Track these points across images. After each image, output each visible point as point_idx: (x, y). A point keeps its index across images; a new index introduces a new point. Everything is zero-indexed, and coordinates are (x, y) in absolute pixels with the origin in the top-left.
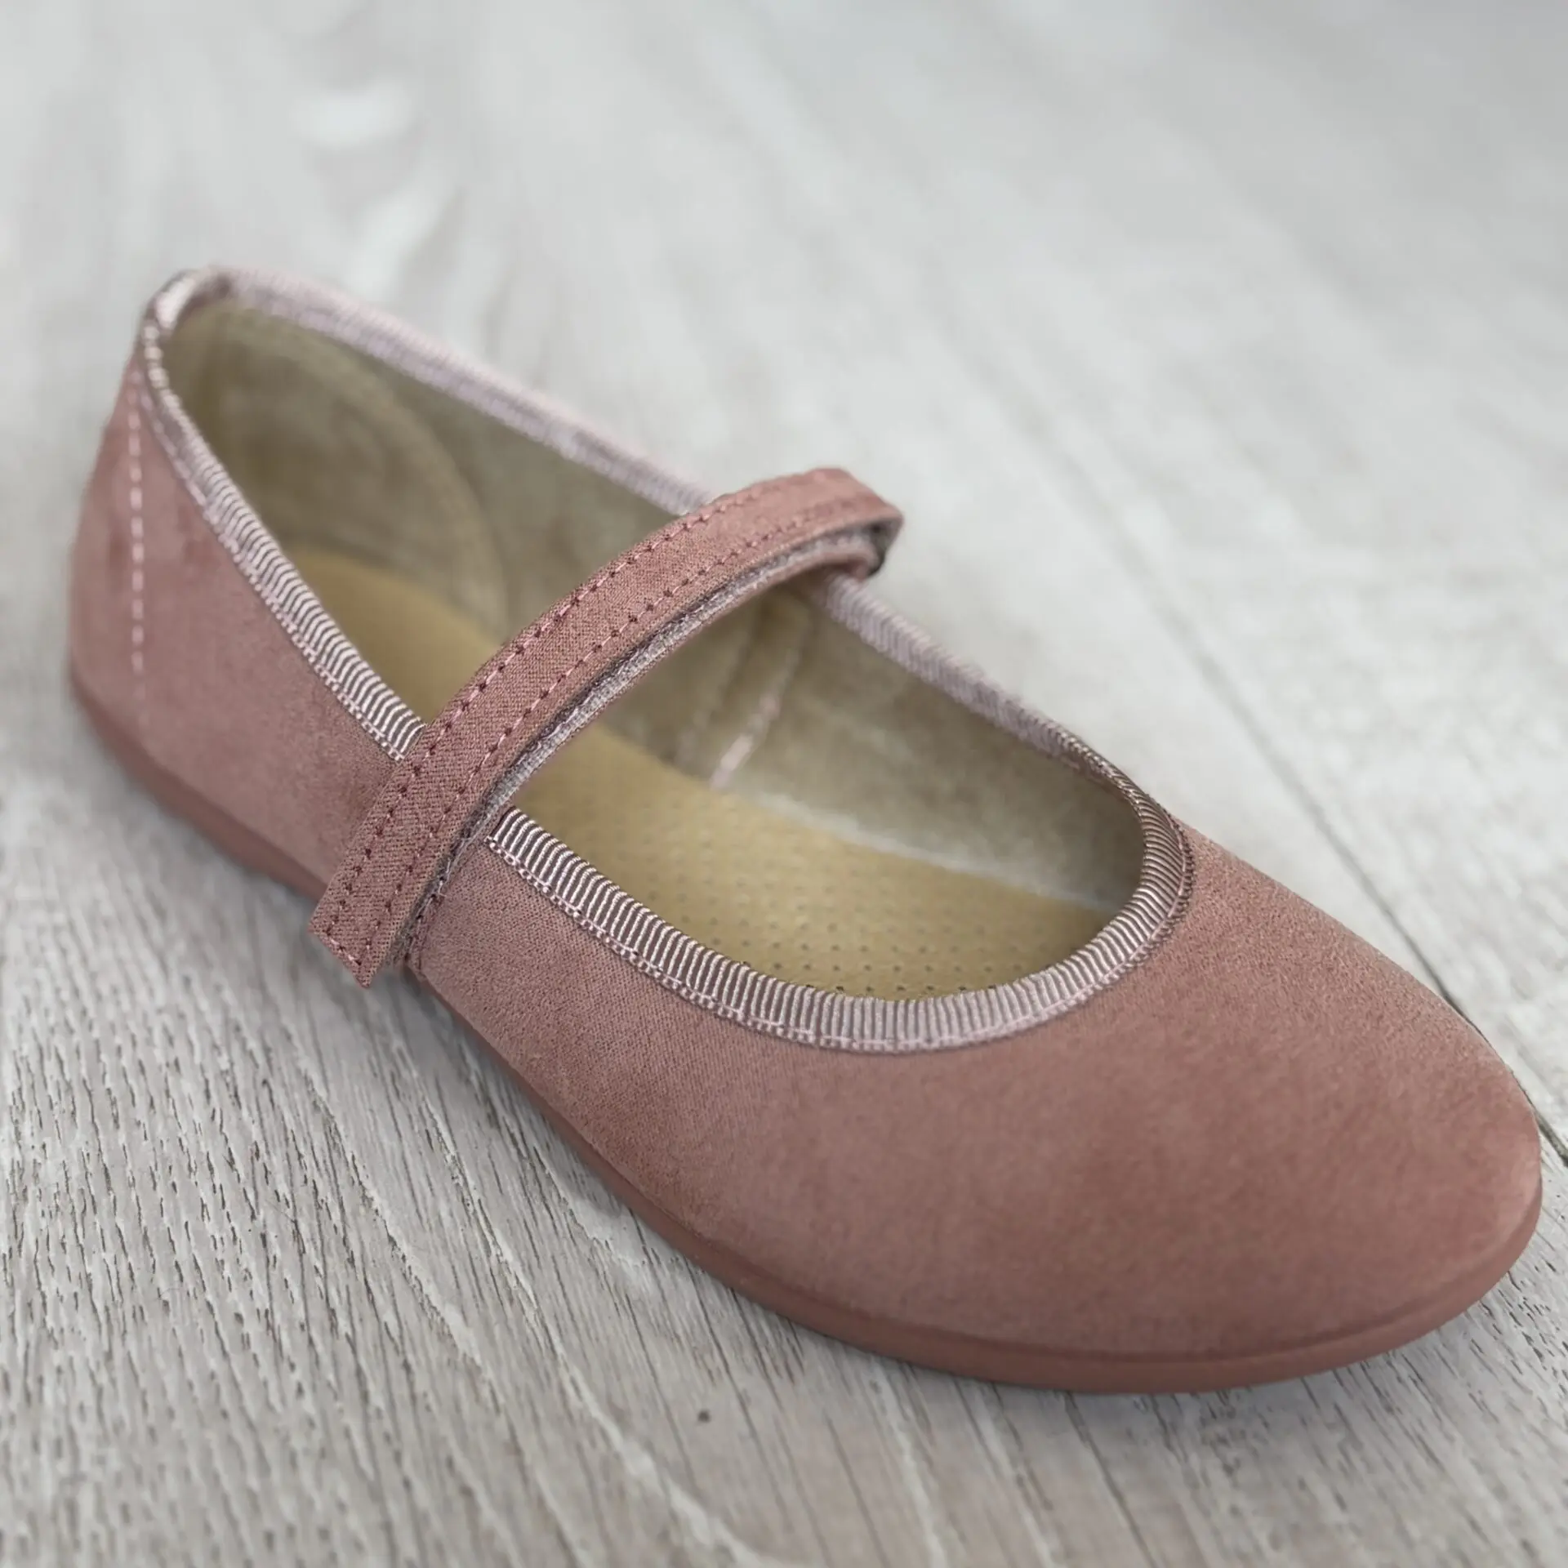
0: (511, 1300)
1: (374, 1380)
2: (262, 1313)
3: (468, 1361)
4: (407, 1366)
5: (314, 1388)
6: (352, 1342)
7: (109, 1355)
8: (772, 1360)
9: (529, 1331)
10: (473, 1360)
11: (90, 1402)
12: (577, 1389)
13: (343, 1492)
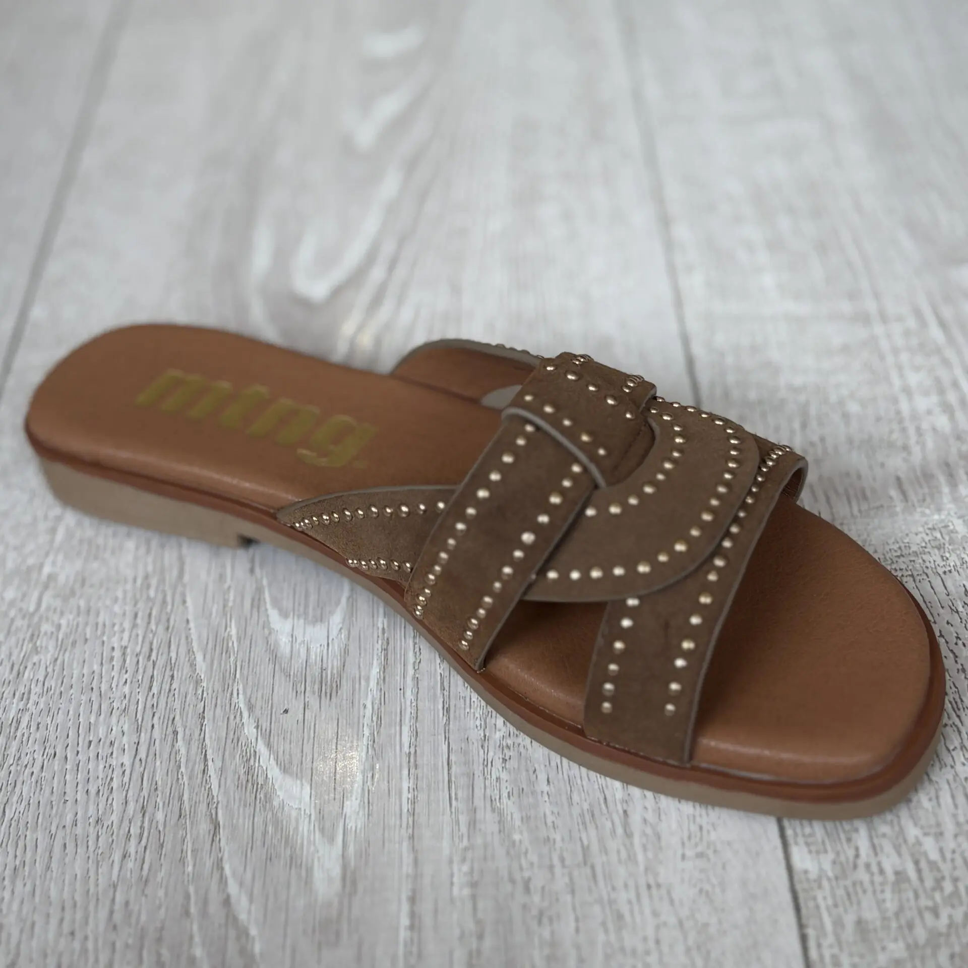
0: (226, 653)
1: (157, 681)
2: (123, 648)
3: (198, 677)
4: (172, 677)
5: (131, 683)
6: (154, 663)
7: (56, 660)
8: (326, 690)
9: (228, 667)
10: (200, 677)
11: (41, 679)
12: (238, 694)
13: (126, 728)
